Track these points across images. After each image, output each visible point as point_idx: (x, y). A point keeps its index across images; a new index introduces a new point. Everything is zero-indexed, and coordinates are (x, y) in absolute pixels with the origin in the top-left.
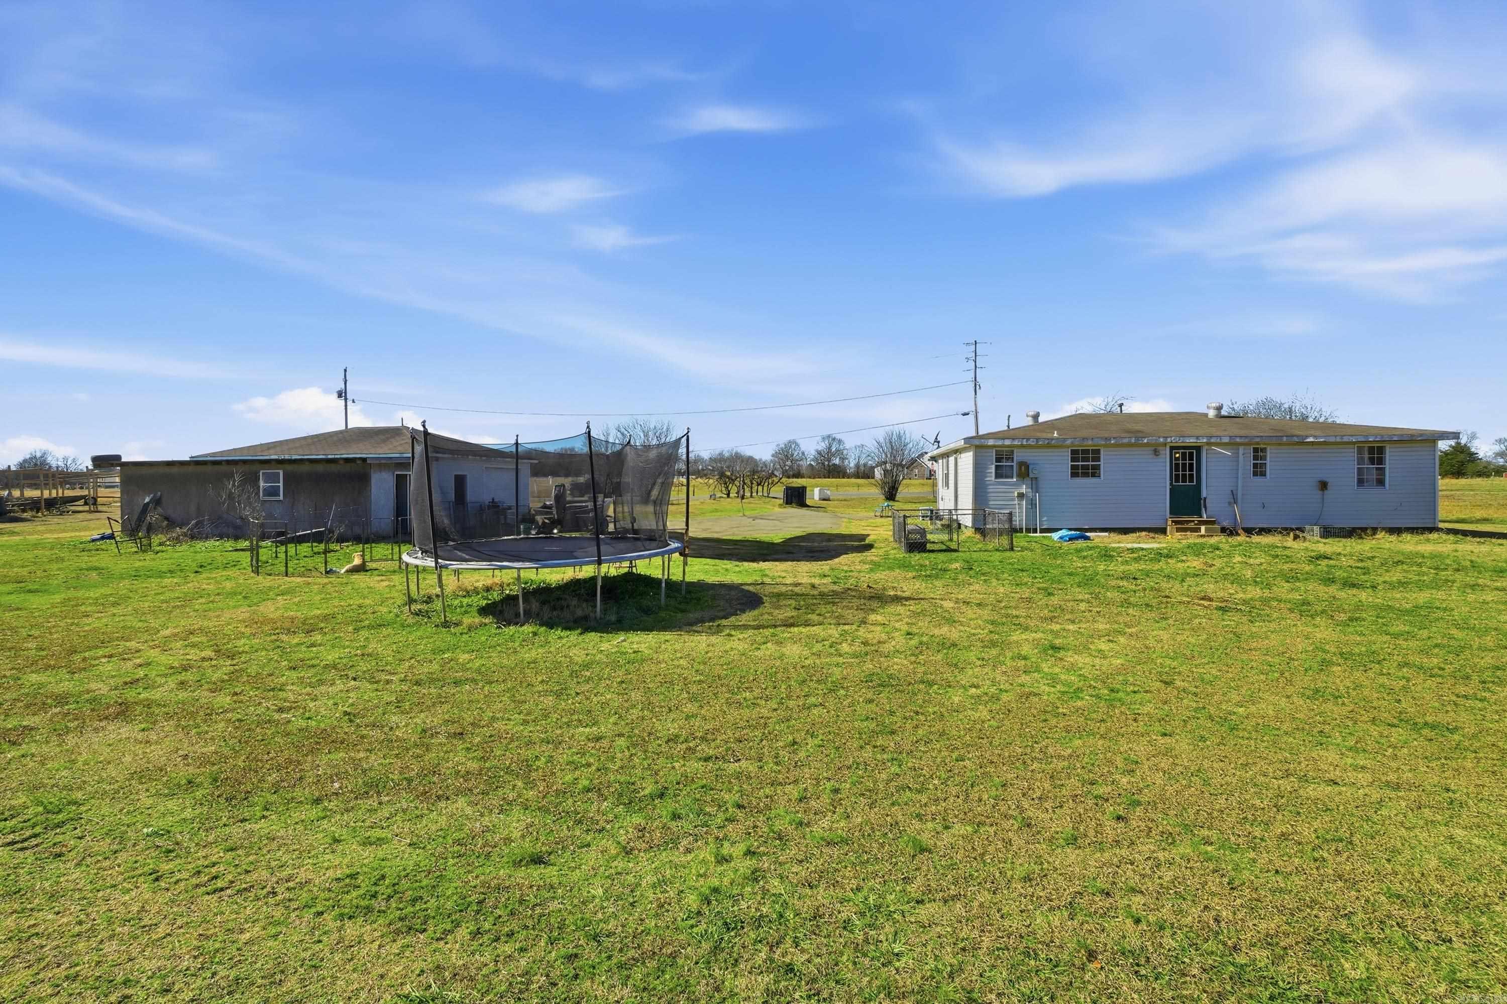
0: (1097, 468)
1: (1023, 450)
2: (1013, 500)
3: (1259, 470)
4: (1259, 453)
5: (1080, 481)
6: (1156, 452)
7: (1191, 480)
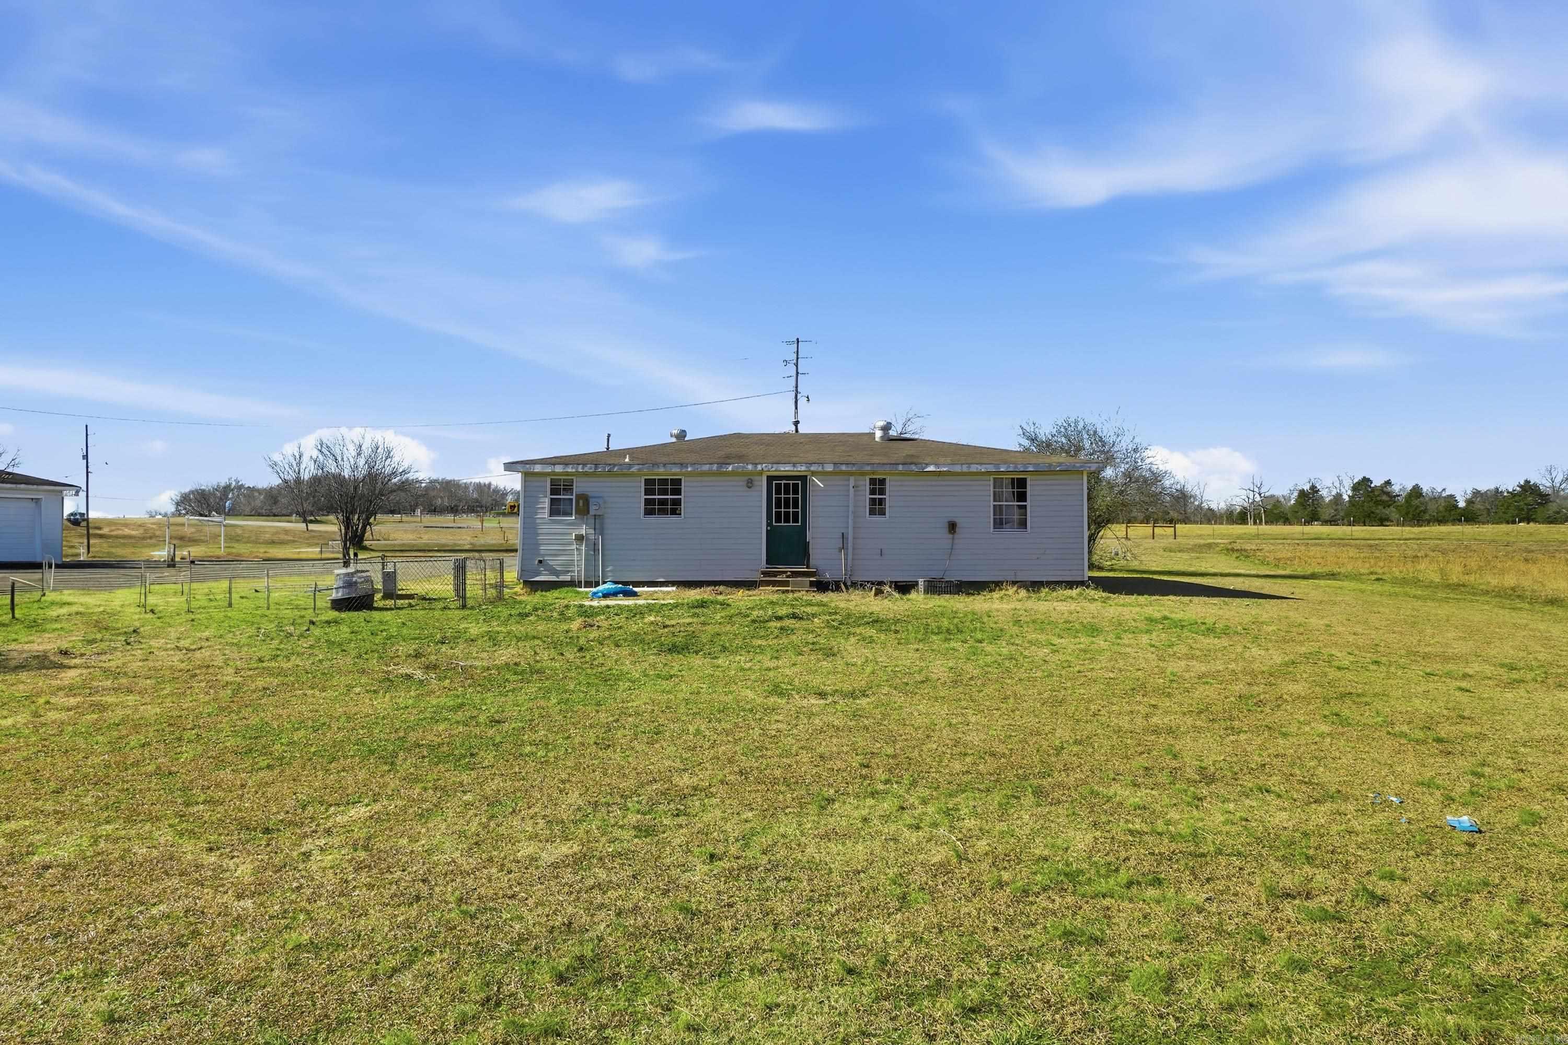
0: (677, 502)
1: (586, 479)
2: (571, 544)
3: (878, 507)
4: (878, 486)
5: (654, 520)
6: (750, 484)
7: (796, 521)
